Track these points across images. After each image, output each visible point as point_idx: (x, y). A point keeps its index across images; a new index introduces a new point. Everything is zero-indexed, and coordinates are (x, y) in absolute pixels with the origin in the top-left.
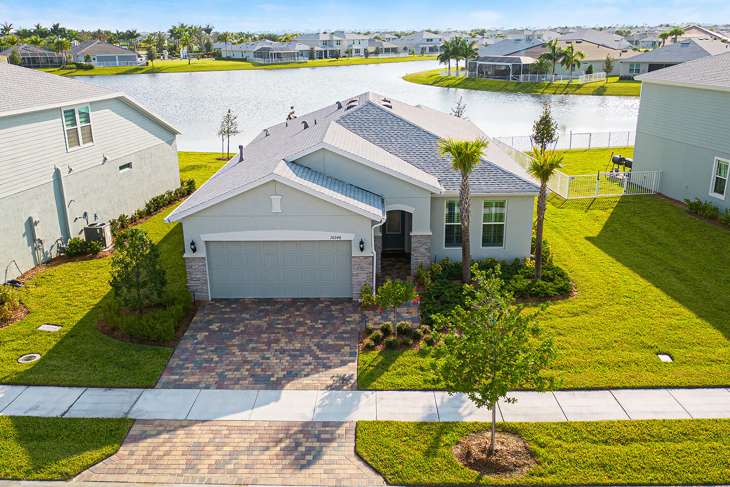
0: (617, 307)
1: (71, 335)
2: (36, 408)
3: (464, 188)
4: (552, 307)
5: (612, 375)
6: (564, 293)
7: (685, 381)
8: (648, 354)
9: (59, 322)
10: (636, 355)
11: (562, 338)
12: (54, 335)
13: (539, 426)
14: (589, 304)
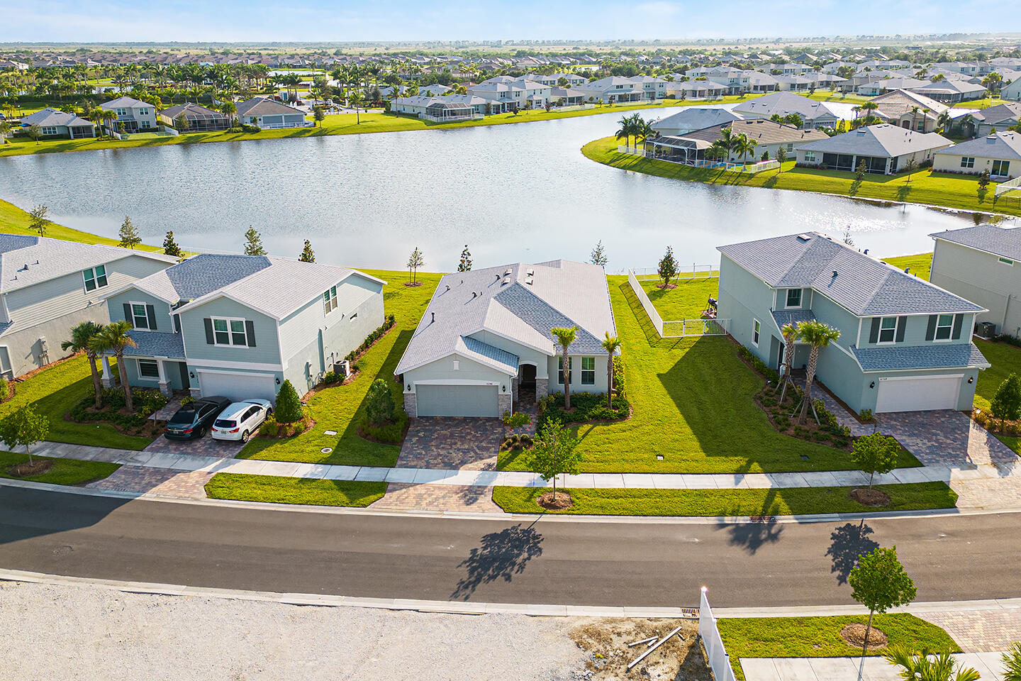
0: (651, 427)
1: (344, 438)
2: (340, 476)
3: (565, 353)
4: (612, 427)
5: (627, 466)
6: (623, 417)
7: (662, 470)
8: (653, 456)
9: (335, 429)
10: (646, 456)
11: (611, 445)
12: (334, 436)
13: (579, 490)
14: (635, 425)
